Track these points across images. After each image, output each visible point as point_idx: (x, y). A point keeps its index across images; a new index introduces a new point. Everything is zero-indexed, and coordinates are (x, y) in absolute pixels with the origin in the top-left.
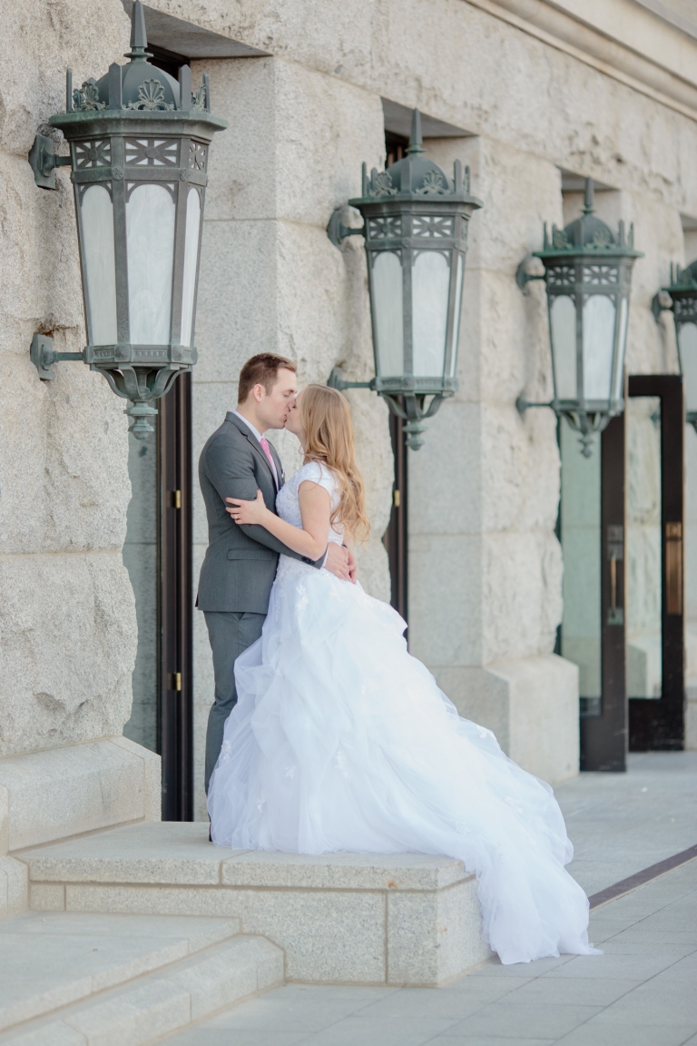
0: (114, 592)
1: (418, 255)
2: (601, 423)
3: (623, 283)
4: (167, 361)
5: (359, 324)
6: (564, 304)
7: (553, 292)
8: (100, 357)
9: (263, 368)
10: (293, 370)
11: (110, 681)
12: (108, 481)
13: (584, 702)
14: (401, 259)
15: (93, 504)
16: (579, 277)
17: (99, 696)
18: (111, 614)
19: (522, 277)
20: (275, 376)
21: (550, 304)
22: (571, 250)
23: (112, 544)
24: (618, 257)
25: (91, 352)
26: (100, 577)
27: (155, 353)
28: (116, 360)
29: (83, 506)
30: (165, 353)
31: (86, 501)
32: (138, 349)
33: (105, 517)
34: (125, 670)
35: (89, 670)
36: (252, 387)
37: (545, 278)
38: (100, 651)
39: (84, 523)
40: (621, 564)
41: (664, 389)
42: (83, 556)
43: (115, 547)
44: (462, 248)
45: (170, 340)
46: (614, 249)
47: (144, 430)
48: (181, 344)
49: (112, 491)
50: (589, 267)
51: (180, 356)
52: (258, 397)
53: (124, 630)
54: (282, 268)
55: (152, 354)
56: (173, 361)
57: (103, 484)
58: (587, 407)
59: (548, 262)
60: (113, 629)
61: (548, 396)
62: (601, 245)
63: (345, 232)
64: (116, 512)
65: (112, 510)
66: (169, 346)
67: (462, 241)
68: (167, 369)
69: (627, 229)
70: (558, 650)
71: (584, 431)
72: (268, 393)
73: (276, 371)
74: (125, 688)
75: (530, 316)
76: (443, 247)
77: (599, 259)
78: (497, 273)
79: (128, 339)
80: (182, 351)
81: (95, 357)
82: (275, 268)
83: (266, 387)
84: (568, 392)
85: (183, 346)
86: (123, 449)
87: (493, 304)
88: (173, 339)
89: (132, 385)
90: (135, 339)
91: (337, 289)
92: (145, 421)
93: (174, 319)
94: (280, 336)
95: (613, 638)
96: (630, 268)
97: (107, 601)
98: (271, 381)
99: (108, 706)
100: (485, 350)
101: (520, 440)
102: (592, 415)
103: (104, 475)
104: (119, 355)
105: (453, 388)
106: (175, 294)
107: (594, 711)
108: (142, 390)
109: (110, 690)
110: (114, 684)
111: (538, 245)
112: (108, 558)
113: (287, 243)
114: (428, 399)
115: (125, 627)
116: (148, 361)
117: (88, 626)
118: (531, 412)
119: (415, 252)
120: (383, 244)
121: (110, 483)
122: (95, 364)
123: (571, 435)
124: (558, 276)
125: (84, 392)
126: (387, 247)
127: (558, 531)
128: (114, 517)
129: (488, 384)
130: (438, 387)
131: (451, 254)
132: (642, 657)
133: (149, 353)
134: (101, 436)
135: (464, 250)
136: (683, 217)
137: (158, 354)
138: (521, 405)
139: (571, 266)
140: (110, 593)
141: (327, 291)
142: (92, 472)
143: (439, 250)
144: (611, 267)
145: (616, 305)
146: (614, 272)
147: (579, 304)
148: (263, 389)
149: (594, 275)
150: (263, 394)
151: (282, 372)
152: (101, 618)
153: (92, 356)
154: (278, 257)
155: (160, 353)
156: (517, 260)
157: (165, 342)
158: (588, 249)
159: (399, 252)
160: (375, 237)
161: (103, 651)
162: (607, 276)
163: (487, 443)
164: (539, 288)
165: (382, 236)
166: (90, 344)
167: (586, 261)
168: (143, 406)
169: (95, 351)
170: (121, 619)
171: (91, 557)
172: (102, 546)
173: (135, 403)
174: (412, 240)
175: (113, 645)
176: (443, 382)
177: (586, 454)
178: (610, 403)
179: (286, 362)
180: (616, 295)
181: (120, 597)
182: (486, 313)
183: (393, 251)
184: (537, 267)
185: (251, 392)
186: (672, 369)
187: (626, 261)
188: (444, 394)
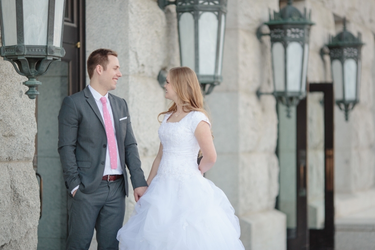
0: (24, 183)
1: (202, 13)
2: (296, 102)
3: (306, 37)
4: (45, 54)
5: (174, 49)
6: (278, 47)
7: (274, 41)
8: (8, 53)
9: (99, 56)
10: (116, 55)
11: (22, 232)
12: (21, 123)
13: (289, 231)
14: (194, 16)
15: (11, 135)
16: (285, 33)
17: (15, 241)
18: (23, 196)
19: (259, 34)
20: (107, 60)
21: (272, 46)
22: (281, 21)
23: (26, 157)
24: (304, 24)
25: (4, 50)
26: (17, 176)
27: (38, 50)
28: (16, 54)
29: (5, 136)
30: (44, 50)
31: (6, 133)
32: (29, 47)
33: (19, 142)
34: (32, 226)
35: (7, 227)
36: (95, 67)
37: (270, 35)
38: (16, 216)
39: (5, 146)
40: (305, 168)
41: (326, 89)
42: (6, 164)
43: (28, 159)
44: (224, 11)
45: (47, 43)
46: (302, 21)
47: (34, 93)
48: (54, 45)
49: (25, 129)
50: (290, 29)
51: (52, 52)
52: (99, 72)
53: (30, 204)
54: (131, 18)
55: (37, 50)
56: (49, 54)
57: (18, 124)
58: (289, 95)
59: (272, 26)
60: (24, 204)
61: (271, 89)
62: (296, 19)
63: (166, 3)
64: (26, 139)
65: (24, 138)
66: (47, 46)
67: (224, 7)
68: (45, 59)
69: (308, 11)
70: (277, 207)
71: (288, 106)
72: (105, 69)
73: (107, 57)
74: (32, 235)
75: (263, 52)
76: (214, 9)
77: (295, 25)
78: (247, 31)
79: (23, 42)
80: (54, 49)
81: (6, 52)
82: (128, 18)
83: (103, 66)
84: (280, 87)
85: (54, 46)
86: (32, 106)
87: (245, 45)
88: (49, 42)
89: (26, 68)
90: (27, 42)
91: (162, 30)
92: (35, 89)
93: (49, 31)
94: (130, 53)
95: (302, 202)
96: (309, 30)
97: (20, 188)
98: (106, 63)
99: (21, 246)
100: (241, 67)
101: (257, 109)
102: (291, 99)
103: (19, 120)
104: (18, 51)
105: (219, 80)
106: (50, 17)
107: (293, 236)
108: (33, 71)
109: (22, 237)
110: (24, 234)
111: (266, 19)
112: (23, 165)
113: (135, 6)
114: (208, 86)
115: (31, 203)
116: (34, 54)
117: (6, 202)
118: (263, 97)
119: (200, 12)
120: (184, 8)
121: (23, 124)
122: (6, 56)
123: (282, 108)
124: (276, 34)
125: (6, 74)
126: (187, 10)
127: (277, 152)
128: (25, 143)
129: (243, 84)
130: (212, 80)
131: (219, 14)
132: (315, 210)
133: (35, 50)
134: (16, 98)
135: (225, 11)
136: (335, 16)
137: (40, 50)
138: (258, 94)
139: (282, 28)
140: (23, 184)
141: (156, 32)
142: (11, 118)
143: (213, 11)
144: (300, 29)
145: (303, 47)
146: (302, 31)
147: (285, 46)
148: (102, 67)
149: (293, 33)
150: (102, 71)
151: (110, 57)
152: (16, 198)
153: (4, 52)
154: (129, 13)
155: (42, 50)
156: (256, 25)
157: (44, 43)
158: (290, 21)
159: (193, 12)
160: (181, 5)
161: (18, 216)
162: (298, 33)
163: (241, 111)
164: (267, 40)
165: (184, 4)
166: (3, 45)
167: (289, 26)
168: (33, 80)
169: (6, 49)
170: (29, 198)
171: (11, 165)
172: (19, 159)
173: (29, 78)
174: (199, 6)
175: (24, 212)
176: (215, 77)
177: (289, 116)
178: (300, 93)
179: (111, 52)
180: (303, 42)
181: (29, 186)
182: (241, 49)
183: (190, 12)
184: (266, 29)
185: (95, 71)
186: (329, 80)
187: (307, 27)
188: (215, 83)
